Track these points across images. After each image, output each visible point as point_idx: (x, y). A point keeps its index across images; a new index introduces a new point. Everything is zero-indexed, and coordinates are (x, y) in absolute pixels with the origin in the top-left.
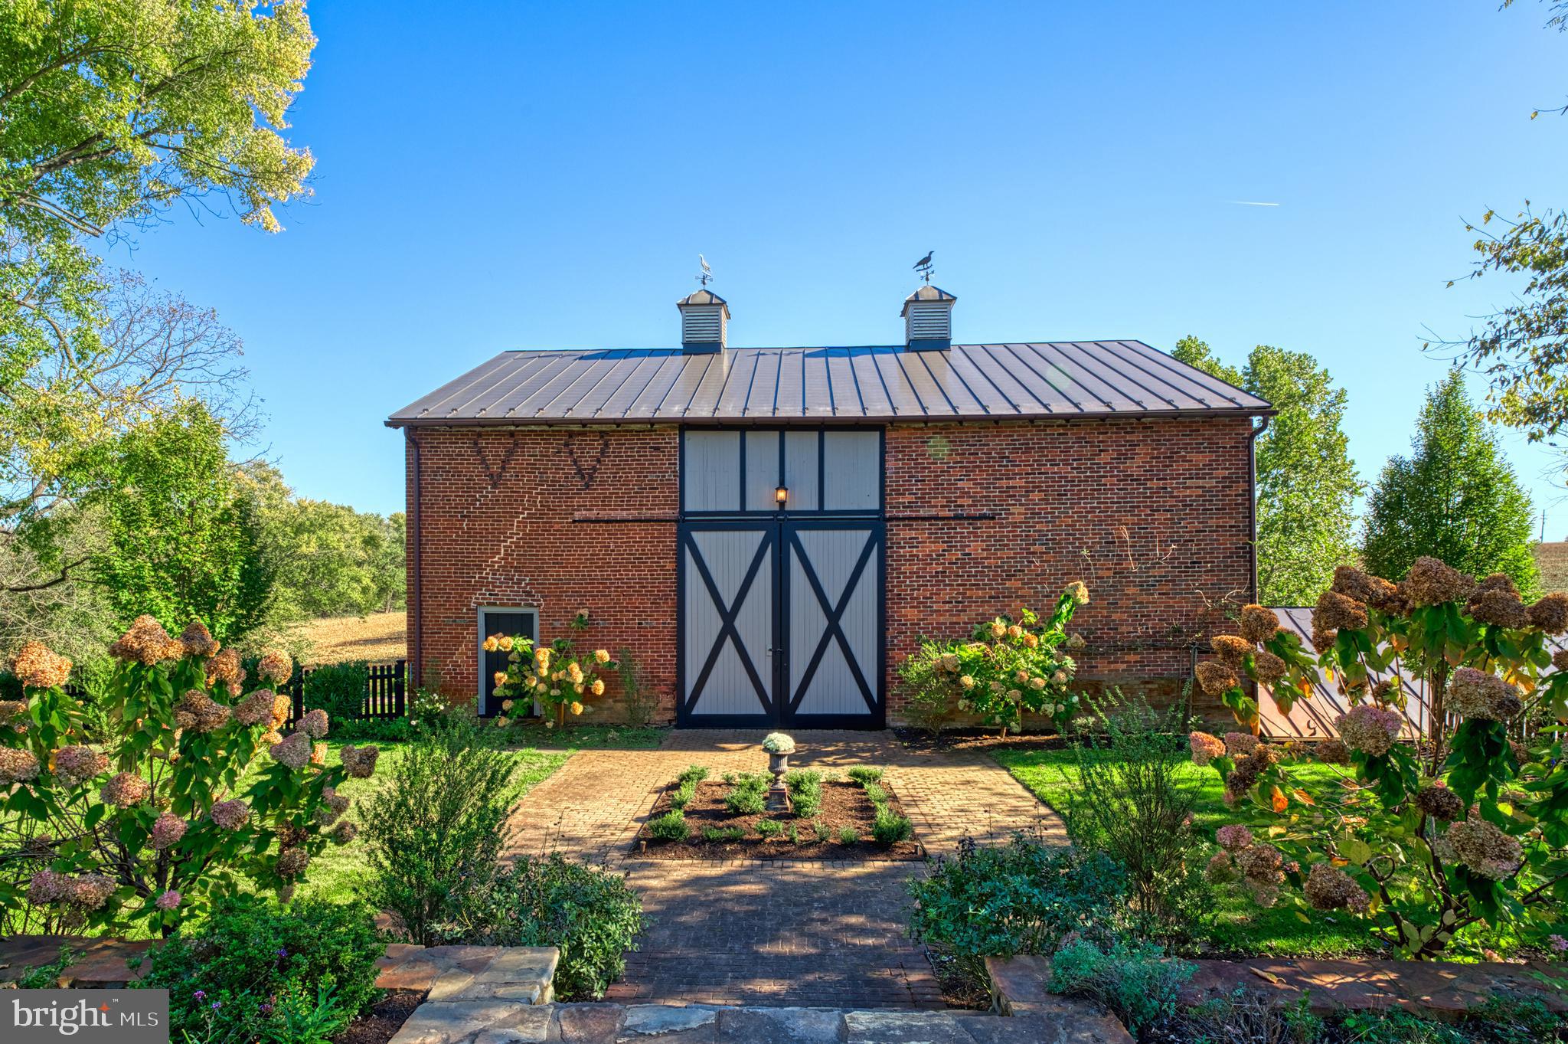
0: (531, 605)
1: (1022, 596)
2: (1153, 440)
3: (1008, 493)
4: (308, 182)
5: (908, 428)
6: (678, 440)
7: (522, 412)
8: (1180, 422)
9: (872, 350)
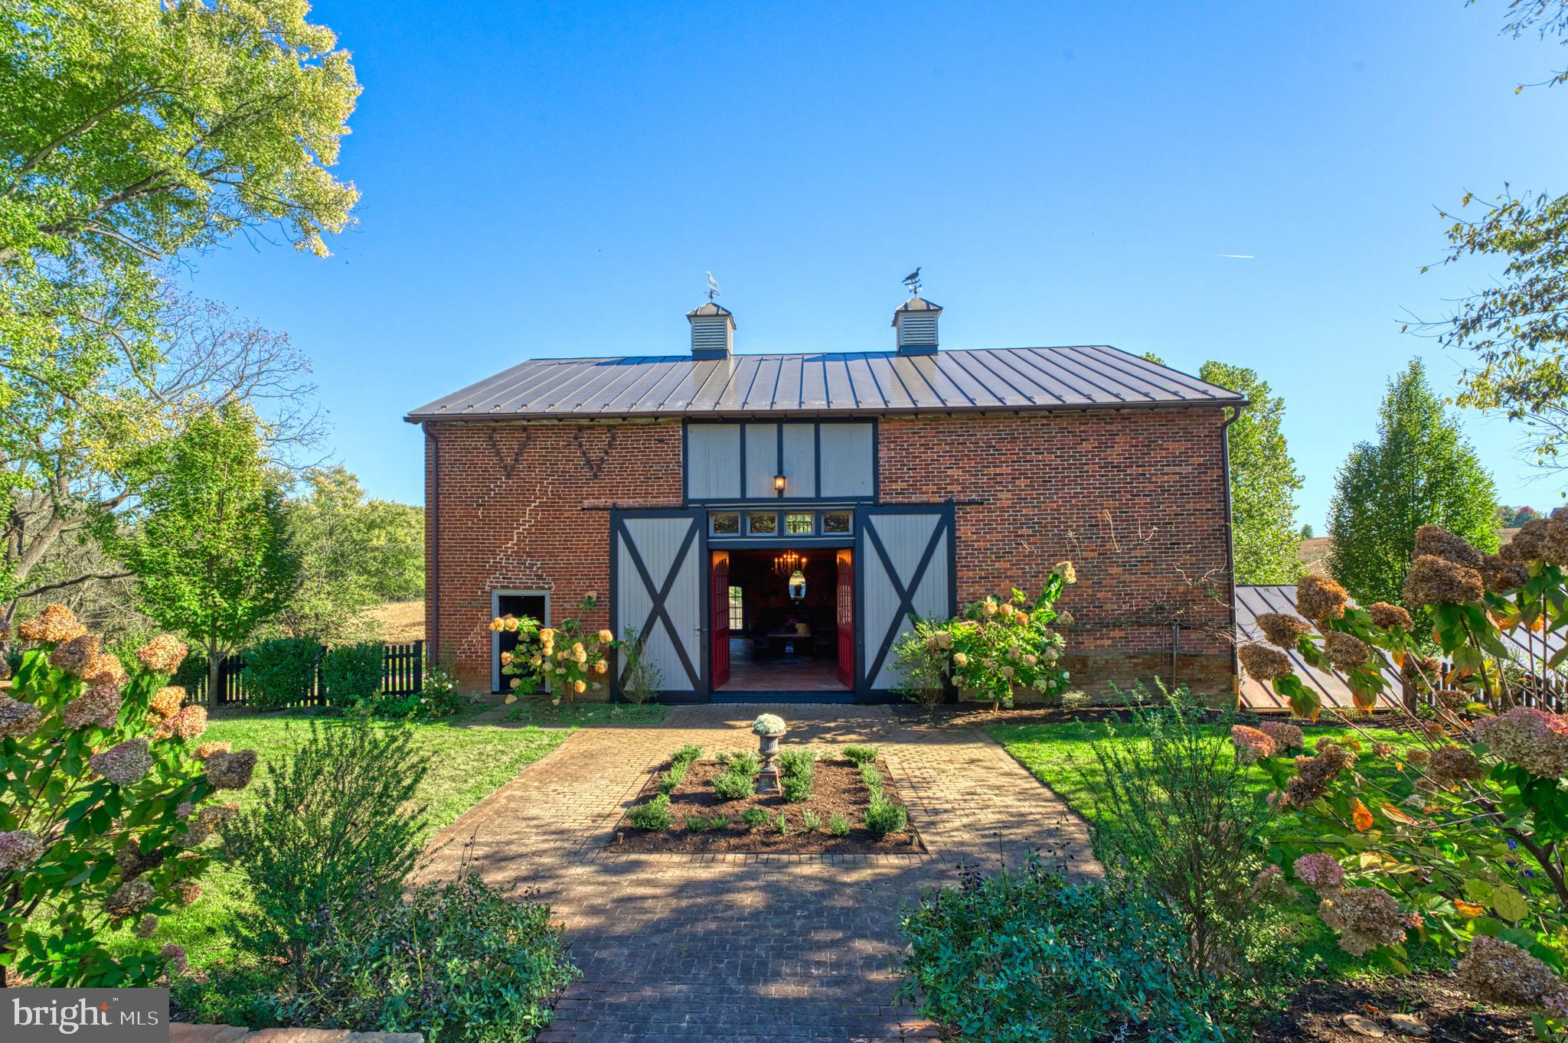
0: (543, 588)
1: (1011, 577)
2: (1131, 430)
3: (995, 479)
4: (353, 212)
5: (900, 420)
6: (681, 433)
7: (534, 407)
8: (1156, 413)
9: (865, 355)
